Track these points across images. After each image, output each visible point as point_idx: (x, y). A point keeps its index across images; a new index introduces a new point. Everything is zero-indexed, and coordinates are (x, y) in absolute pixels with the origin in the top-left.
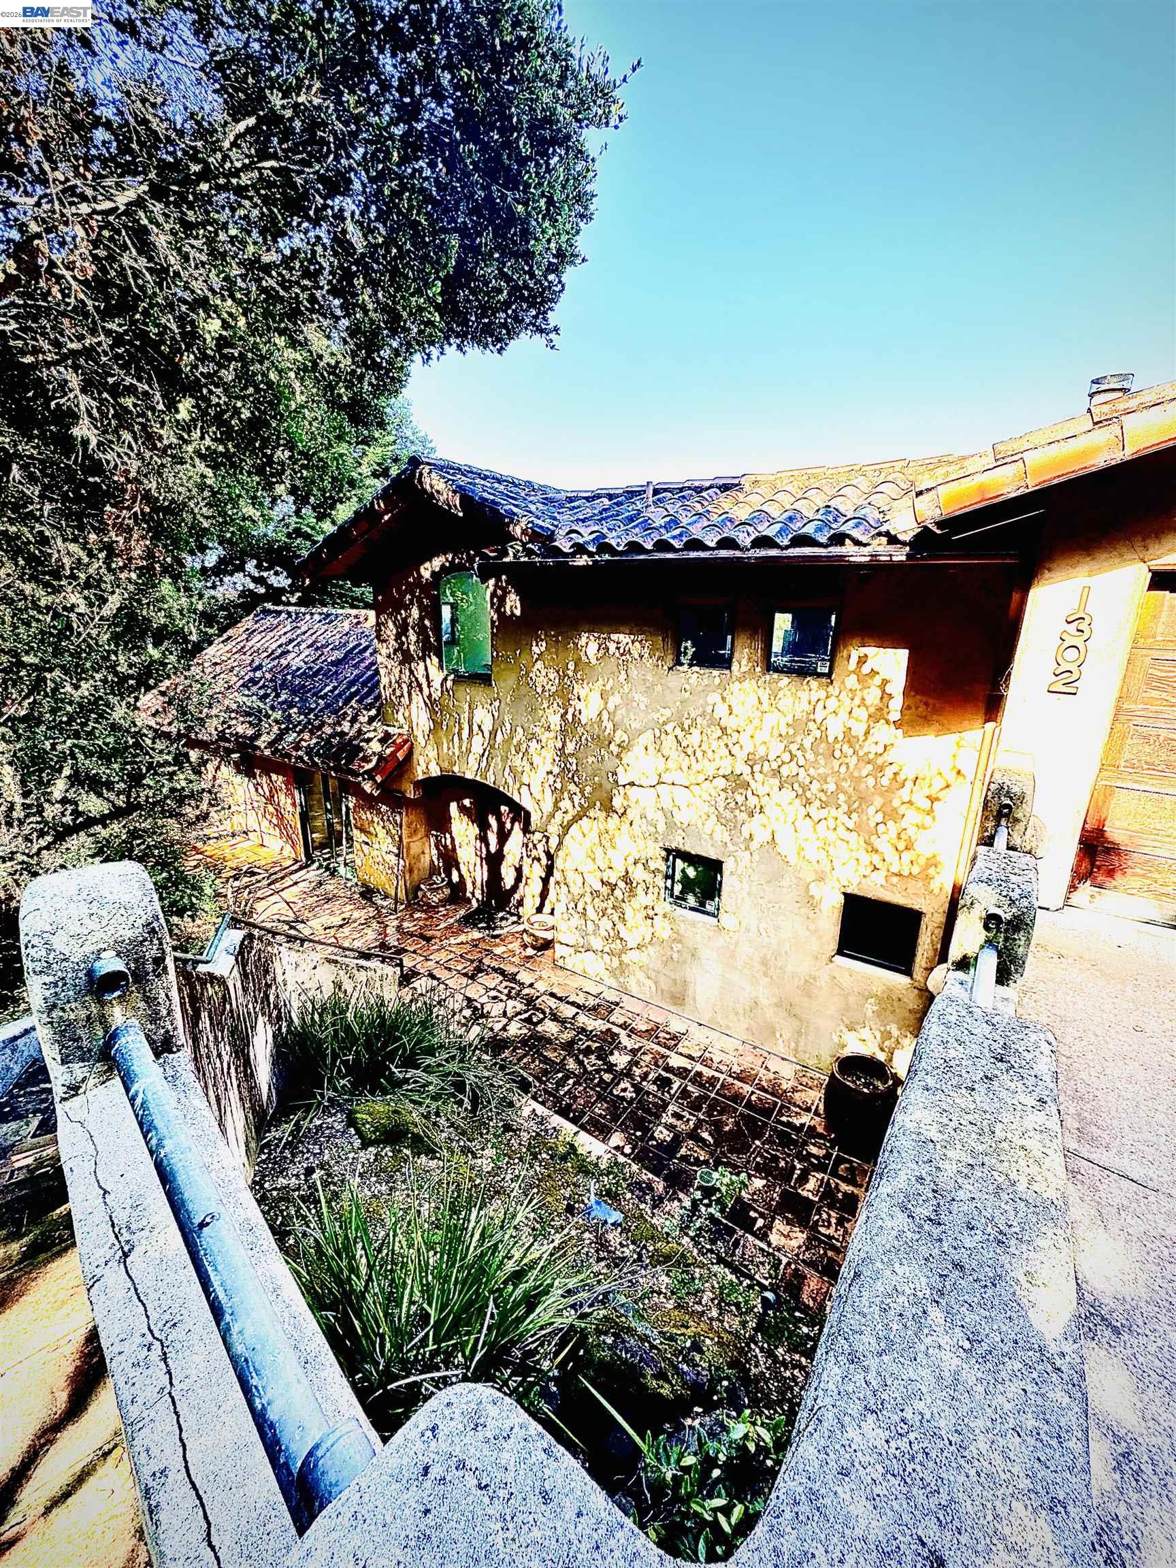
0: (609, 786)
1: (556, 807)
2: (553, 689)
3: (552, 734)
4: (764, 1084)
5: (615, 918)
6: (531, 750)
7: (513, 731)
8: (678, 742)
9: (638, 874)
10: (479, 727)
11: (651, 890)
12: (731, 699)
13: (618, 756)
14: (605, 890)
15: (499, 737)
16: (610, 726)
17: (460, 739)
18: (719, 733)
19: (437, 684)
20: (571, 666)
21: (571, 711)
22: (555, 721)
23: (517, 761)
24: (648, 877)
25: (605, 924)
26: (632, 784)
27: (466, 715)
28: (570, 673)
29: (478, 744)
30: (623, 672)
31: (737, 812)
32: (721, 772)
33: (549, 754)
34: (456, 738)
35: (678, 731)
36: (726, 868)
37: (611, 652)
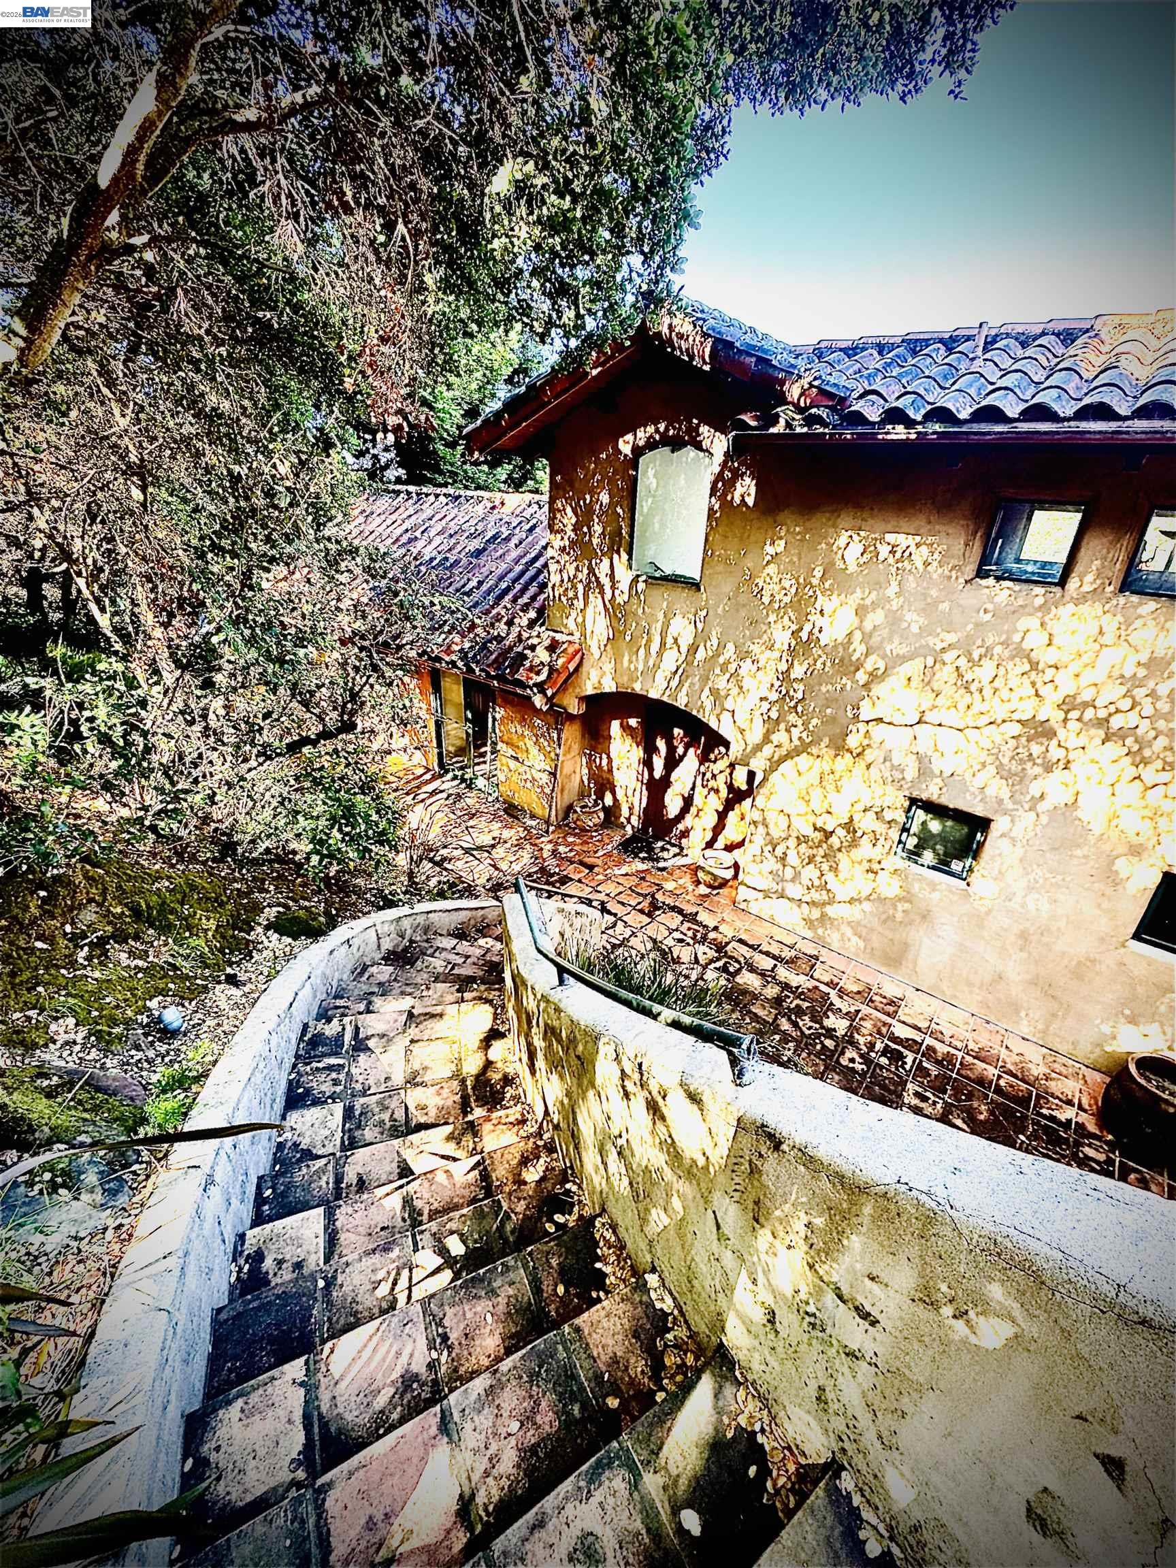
0: (844, 721)
1: (766, 739)
2: (787, 599)
3: (777, 654)
4: (1012, 1068)
5: (825, 867)
6: (742, 672)
7: (721, 646)
8: (960, 676)
9: (866, 823)
10: (676, 640)
11: (882, 841)
12: (1052, 626)
13: (866, 686)
14: (818, 836)
15: (701, 654)
16: (861, 649)
17: (648, 652)
18: (1027, 667)
19: (624, 585)
20: (818, 573)
21: (807, 627)
22: (782, 638)
23: (721, 683)
24: (880, 828)
25: (810, 873)
26: (880, 720)
27: (659, 625)
28: (815, 581)
29: (671, 660)
30: (894, 584)
31: (1029, 764)
32: (1015, 716)
33: (769, 677)
34: (642, 651)
35: (962, 662)
36: (996, 829)
37: (881, 558)
